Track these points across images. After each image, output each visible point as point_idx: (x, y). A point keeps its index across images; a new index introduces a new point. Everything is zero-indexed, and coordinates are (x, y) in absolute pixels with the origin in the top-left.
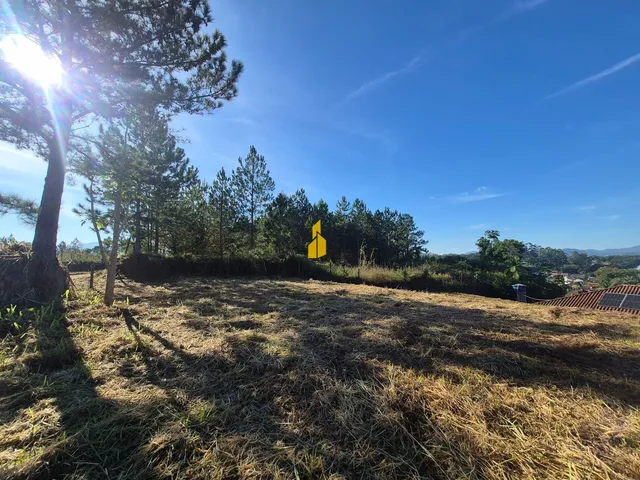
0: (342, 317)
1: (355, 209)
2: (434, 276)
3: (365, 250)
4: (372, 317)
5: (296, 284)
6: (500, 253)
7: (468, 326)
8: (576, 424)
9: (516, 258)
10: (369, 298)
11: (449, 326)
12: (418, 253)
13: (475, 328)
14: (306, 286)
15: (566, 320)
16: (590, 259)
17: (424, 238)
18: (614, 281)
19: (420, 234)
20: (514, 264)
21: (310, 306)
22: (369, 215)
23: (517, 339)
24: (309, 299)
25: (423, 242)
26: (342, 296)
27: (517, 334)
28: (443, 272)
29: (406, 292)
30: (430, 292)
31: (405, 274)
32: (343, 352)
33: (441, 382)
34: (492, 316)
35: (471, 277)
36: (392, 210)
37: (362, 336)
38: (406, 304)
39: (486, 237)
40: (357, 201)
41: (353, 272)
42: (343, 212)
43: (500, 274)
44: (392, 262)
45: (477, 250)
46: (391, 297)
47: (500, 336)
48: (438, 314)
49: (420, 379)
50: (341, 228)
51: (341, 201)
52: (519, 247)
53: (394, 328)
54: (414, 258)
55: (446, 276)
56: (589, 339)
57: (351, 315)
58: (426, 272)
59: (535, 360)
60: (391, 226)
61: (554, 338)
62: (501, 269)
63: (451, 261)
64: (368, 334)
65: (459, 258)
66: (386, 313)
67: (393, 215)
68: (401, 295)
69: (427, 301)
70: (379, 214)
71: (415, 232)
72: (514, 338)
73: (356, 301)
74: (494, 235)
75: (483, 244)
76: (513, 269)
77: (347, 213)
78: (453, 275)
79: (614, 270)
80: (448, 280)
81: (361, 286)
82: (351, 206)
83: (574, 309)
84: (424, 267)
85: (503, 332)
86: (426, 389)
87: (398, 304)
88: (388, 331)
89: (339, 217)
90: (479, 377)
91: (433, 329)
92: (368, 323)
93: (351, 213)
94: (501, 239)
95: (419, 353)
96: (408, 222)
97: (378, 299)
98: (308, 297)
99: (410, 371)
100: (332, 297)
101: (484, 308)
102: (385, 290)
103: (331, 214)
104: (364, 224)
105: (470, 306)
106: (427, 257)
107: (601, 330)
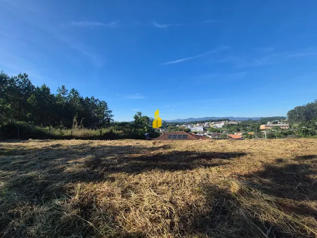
0: (51, 162)
1: (72, 94)
2: (115, 132)
3: (77, 119)
4: (75, 158)
5: (13, 144)
6: (141, 121)
7: (124, 154)
8: (151, 182)
9: (146, 123)
10: (75, 147)
11: (116, 155)
12: (109, 121)
13: (126, 153)
14: (24, 144)
15: (157, 145)
16: (167, 123)
17: (112, 114)
18: (171, 130)
19: (110, 112)
20: (146, 125)
21: (23, 159)
22: (81, 99)
23: (141, 155)
24: (23, 154)
25: (112, 116)
26: (56, 148)
27: (141, 153)
28: (119, 130)
29: (99, 141)
30: (111, 140)
31: (101, 132)
32: (46, 185)
33: (105, 184)
34: (134, 147)
35: (131, 132)
36: (96, 98)
37: (65, 171)
38: (97, 148)
39: (137, 115)
40: (73, 90)
41: (67, 132)
42: (62, 95)
43: (141, 130)
44: (94, 126)
45: (134, 120)
46: (90, 145)
47: (135, 155)
48: (113, 150)
49: (95, 186)
50: (61, 105)
51: (61, 88)
52: (148, 118)
53: (86, 162)
54: (107, 123)
55: (121, 131)
56: (161, 151)
57: (59, 160)
58: (112, 130)
59: (145, 162)
60: (94, 107)
61: (152, 152)
62: (142, 128)
63: (123, 124)
64: (68, 169)
65: (126, 123)
66: (84, 154)
67: (96, 101)
68: (96, 143)
69: (109, 145)
70: (88, 99)
71: (108, 110)
72: (140, 155)
73: (66, 150)
74: (140, 114)
75: (136, 117)
76: (145, 128)
77: (66, 96)
78: (123, 131)
79: (172, 127)
80: (121, 133)
81: (72, 140)
82: (69, 92)
83: (159, 141)
84: (111, 128)
85: (137, 153)
86: (97, 190)
87: (93, 148)
88: (82, 165)
89: (59, 98)
90: (123, 176)
91: (108, 158)
92: (71, 162)
93: (69, 96)
94: (142, 115)
95: (98, 172)
96: (104, 105)
97: (82, 147)
98: (23, 152)
99: (91, 183)
100: (47, 150)
101: (132, 145)
102: (87, 141)
103: (52, 96)
104: (77, 104)
105: (127, 144)
106: (113, 123)
107: (164, 147)
